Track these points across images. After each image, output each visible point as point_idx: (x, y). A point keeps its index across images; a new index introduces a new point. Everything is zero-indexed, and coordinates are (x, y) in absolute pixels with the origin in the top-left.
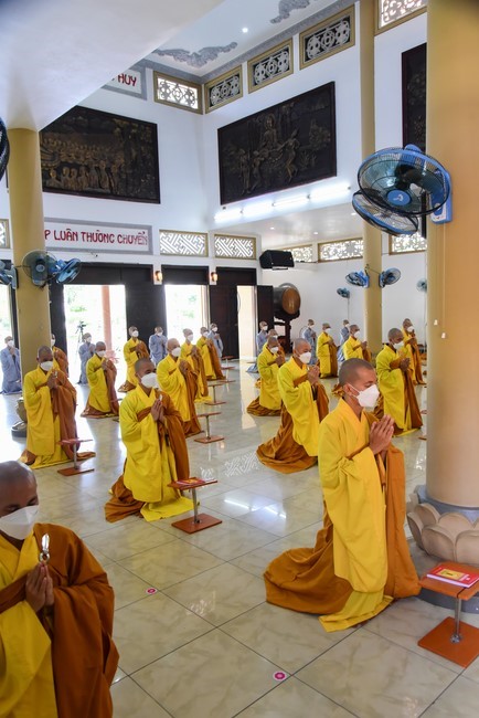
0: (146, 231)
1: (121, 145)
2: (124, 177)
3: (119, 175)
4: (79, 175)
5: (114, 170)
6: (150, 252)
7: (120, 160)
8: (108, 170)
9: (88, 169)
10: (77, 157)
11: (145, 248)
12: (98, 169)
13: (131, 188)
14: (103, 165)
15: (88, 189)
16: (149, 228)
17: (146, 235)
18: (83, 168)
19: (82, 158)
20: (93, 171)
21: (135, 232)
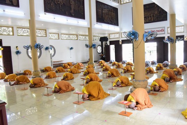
0: (164, 28)
1: (157, 9)
2: (157, 16)
3: (156, 16)
4: (146, 19)
5: (155, 15)
6: (164, 34)
7: (156, 12)
8: (153, 16)
9: (148, 17)
10: (146, 15)
11: (163, 32)
12: (150, 16)
13: (159, 19)
14: (152, 15)
15: (148, 21)
16: (164, 27)
17: (164, 29)
18: (147, 18)
19: (147, 15)
20: (149, 17)
21: (160, 29)
